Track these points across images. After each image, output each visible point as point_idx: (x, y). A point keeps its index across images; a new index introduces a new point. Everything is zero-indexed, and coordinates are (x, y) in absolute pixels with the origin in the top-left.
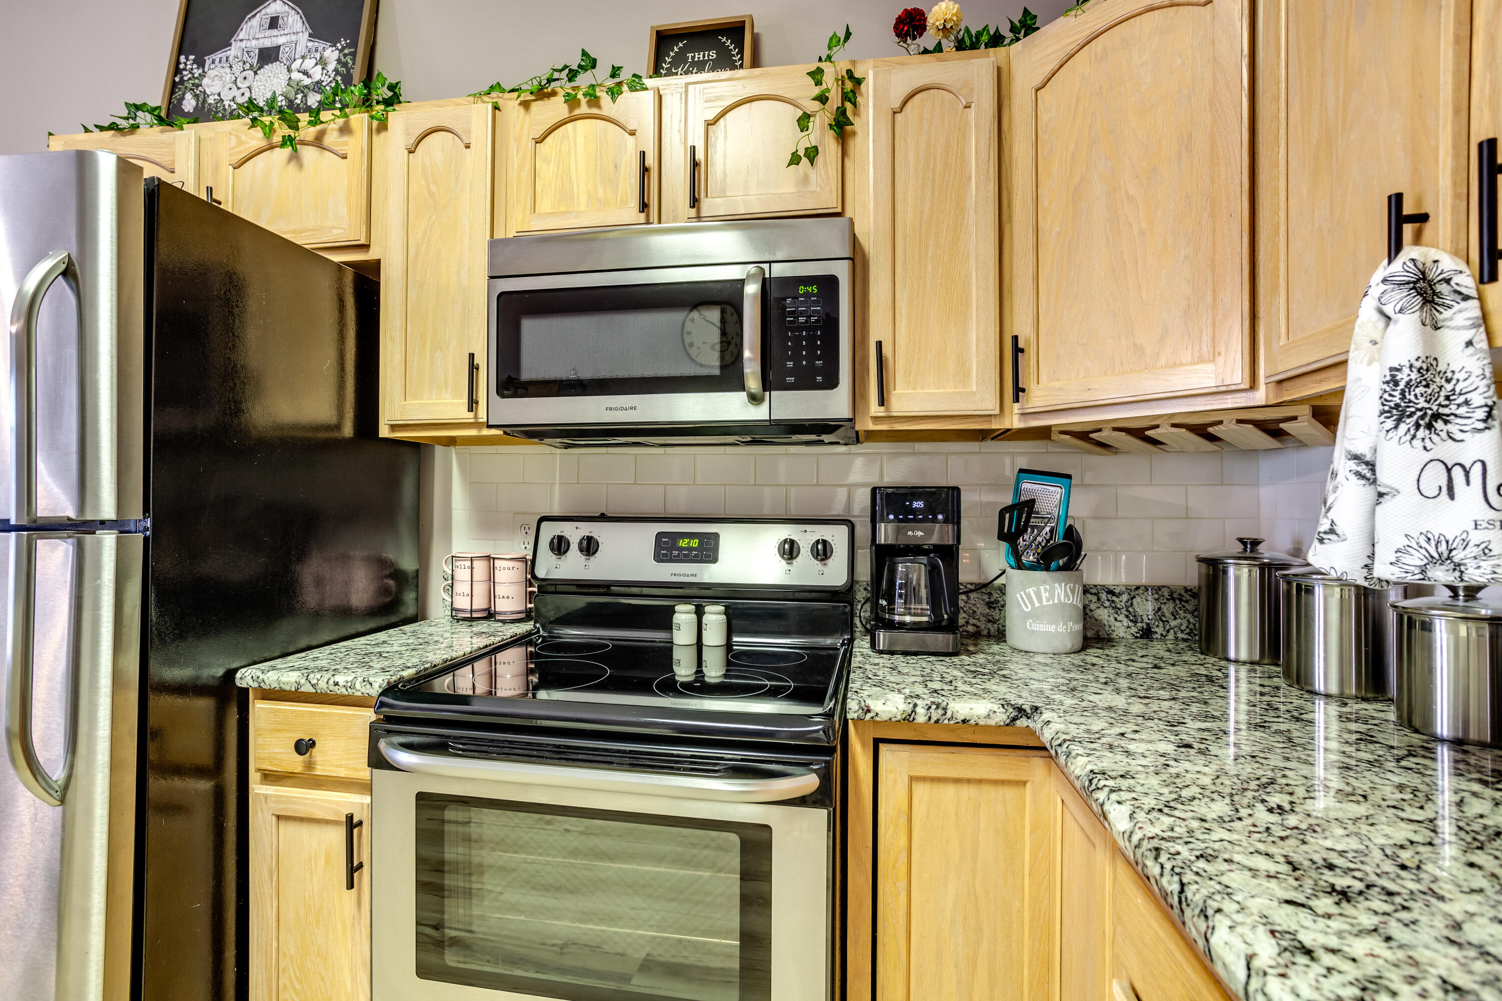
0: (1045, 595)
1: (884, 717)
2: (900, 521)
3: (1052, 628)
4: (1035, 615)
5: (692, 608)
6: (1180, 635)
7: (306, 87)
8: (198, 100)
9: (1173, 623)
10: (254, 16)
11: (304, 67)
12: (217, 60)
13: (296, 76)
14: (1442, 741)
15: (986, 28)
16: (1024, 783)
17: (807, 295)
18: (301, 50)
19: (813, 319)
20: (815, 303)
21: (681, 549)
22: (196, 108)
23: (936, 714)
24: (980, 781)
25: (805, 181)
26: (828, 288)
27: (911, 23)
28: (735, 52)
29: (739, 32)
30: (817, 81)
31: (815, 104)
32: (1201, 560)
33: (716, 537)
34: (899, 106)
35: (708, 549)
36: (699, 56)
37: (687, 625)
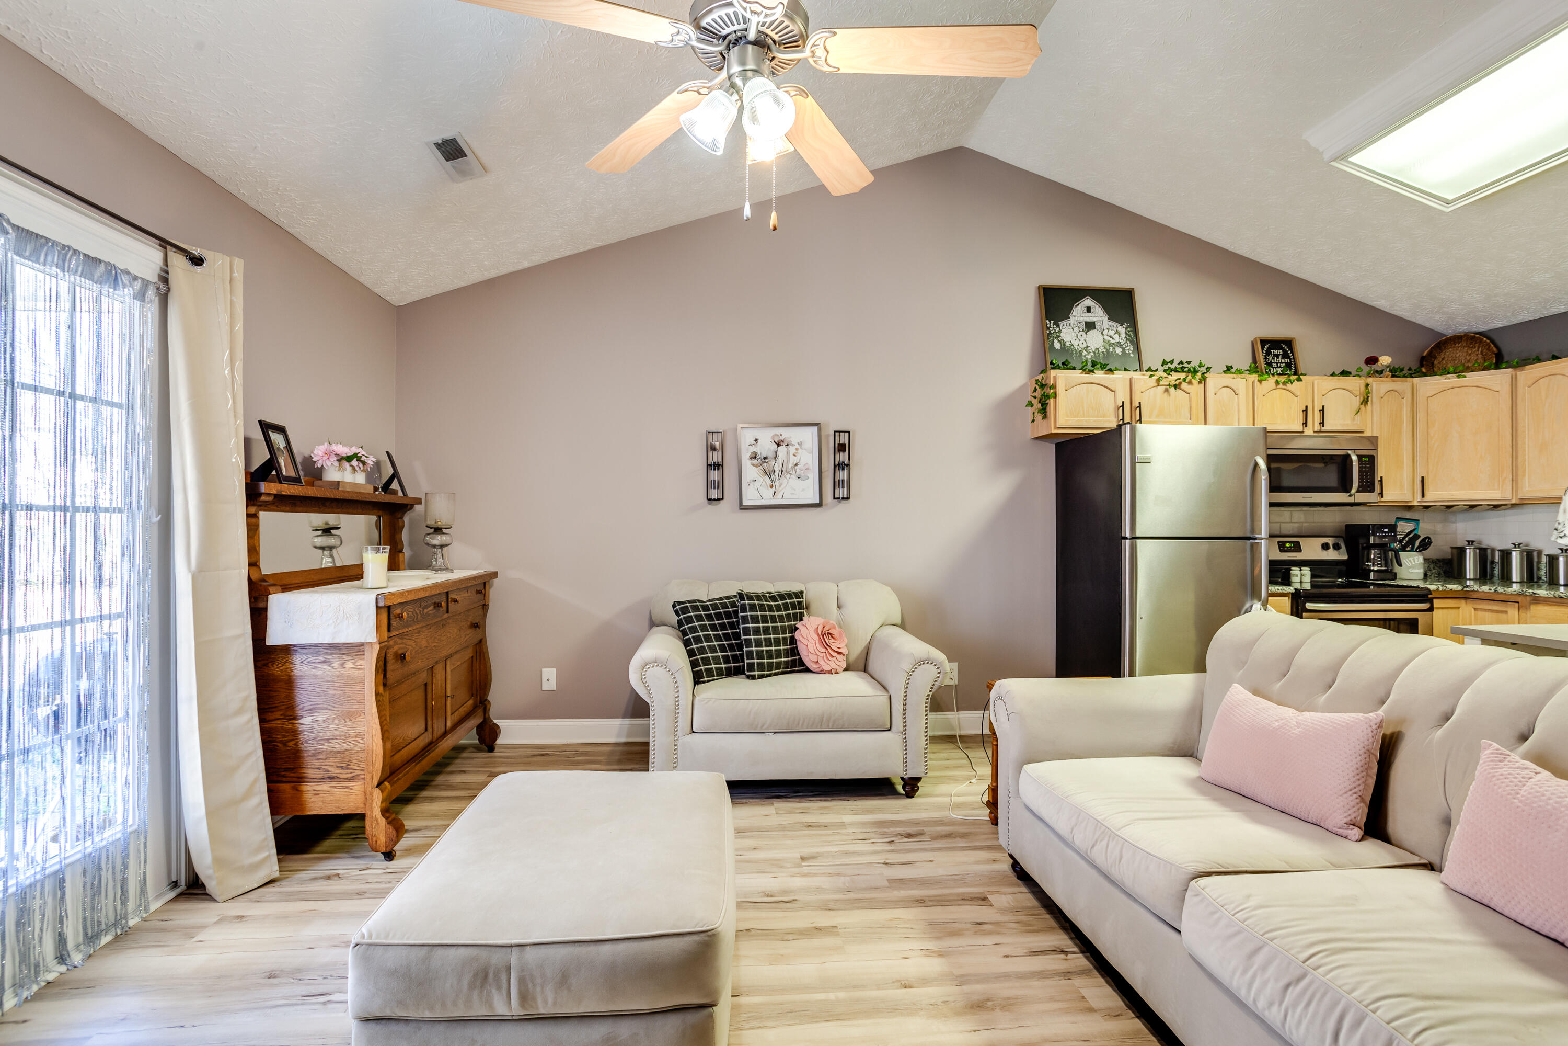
0: (1416, 560)
1: (1433, 589)
2: (1380, 536)
3: (1418, 570)
4: (1413, 567)
5: (1298, 569)
7: (1113, 344)
8: (1061, 343)
9: (1434, 571)
10: (1078, 305)
11: (1109, 334)
12: (1065, 325)
13: (1107, 338)
14: (1561, 585)
16: (1459, 608)
17: (1366, 461)
18: (1106, 326)
19: (1368, 469)
20: (1368, 464)
21: (1287, 547)
22: (1061, 347)
25: (1354, 420)
26: (1372, 459)
27: (1372, 360)
28: (1289, 352)
29: (1289, 343)
30: (1358, 385)
31: (1357, 393)
32: (1452, 548)
33: (1298, 543)
34: (1382, 396)
35: (1297, 548)
36: (1276, 352)
37: (1297, 575)
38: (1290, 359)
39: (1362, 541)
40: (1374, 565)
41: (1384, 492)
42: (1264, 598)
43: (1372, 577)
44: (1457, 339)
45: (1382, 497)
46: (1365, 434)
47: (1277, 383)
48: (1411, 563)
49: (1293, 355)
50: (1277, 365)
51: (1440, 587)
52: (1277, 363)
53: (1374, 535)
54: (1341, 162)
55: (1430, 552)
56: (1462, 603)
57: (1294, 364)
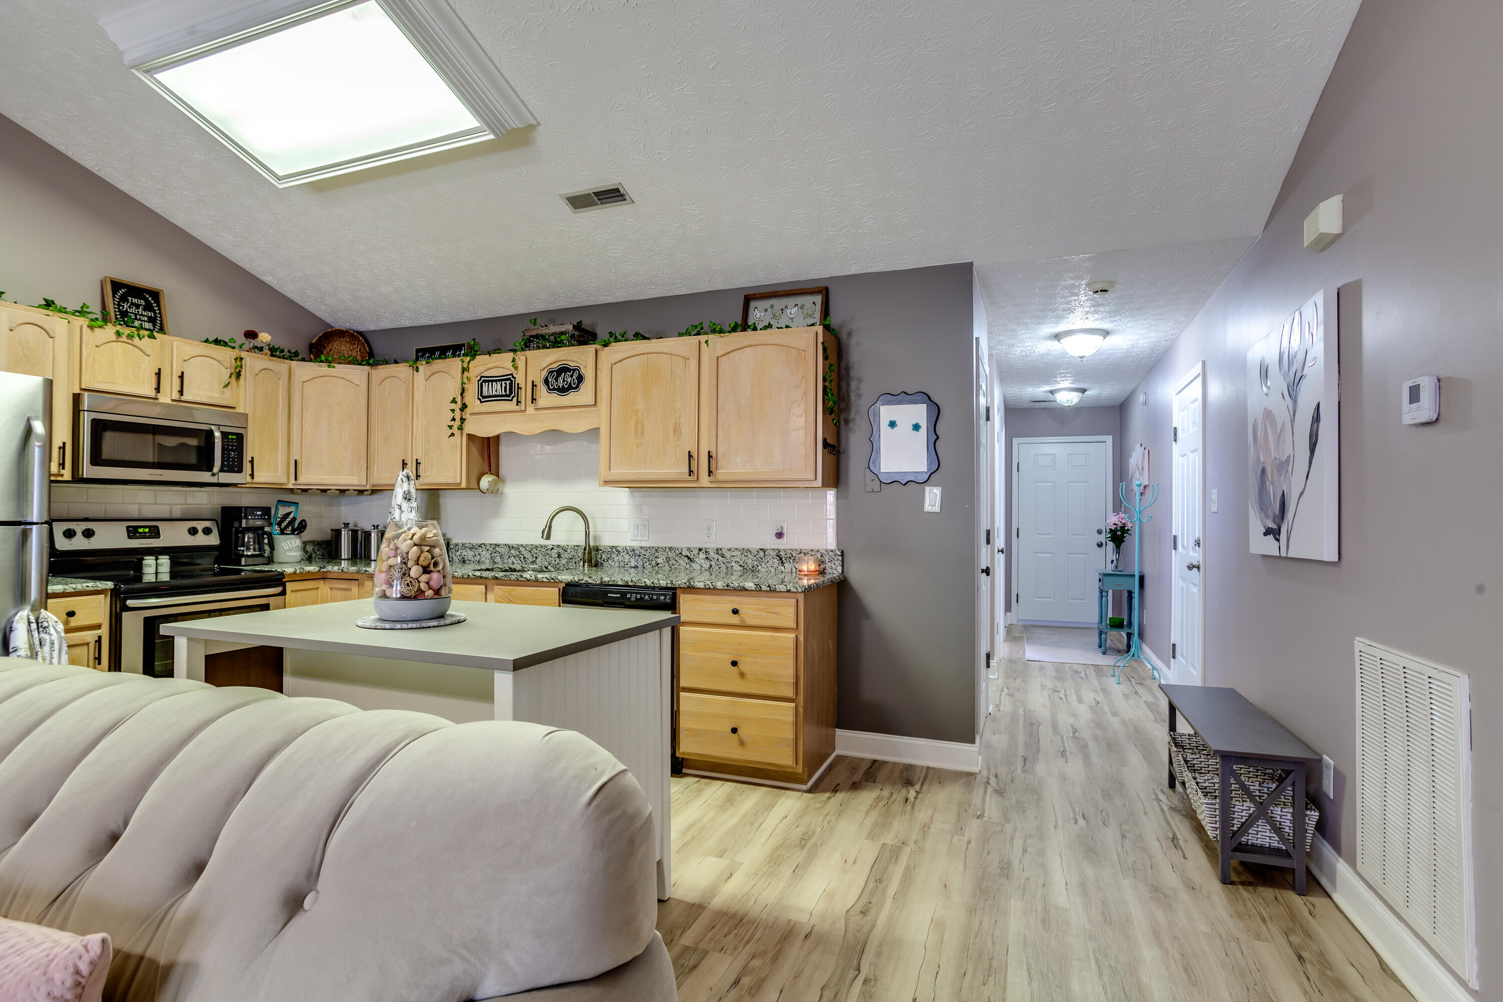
0: (293, 543)
1: (289, 573)
2: (253, 519)
3: (295, 554)
4: (290, 550)
5: (154, 558)
6: (320, 557)
9: (318, 553)
15: (279, 347)
16: (318, 588)
17: (232, 439)
19: (234, 448)
20: (234, 442)
21: (140, 533)
23: (302, 571)
24: (307, 590)
25: (223, 393)
26: (240, 437)
27: (251, 335)
28: (155, 305)
29: (156, 295)
30: (228, 356)
31: (228, 365)
32: (332, 530)
33: (157, 527)
34: (257, 373)
35: (155, 533)
36: (135, 301)
37: (150, 566)
38: (155, 314)
39: (236, 525)
40: (248, 549)
41: (255, 474)
42: (35, 600)
43: (243, 563)
44: (341, 334)
45: (253, 478)
46: (236, 411)
47: (118, 334)
48: (289, 546)
49: (159, 309)
50: (136, 316)
51: (298, 570)
52: (136, 315)
53: (246, 518)
54: (145, 74)
55: (307, 535)
56: (321, 584)
57: (161, 321)
